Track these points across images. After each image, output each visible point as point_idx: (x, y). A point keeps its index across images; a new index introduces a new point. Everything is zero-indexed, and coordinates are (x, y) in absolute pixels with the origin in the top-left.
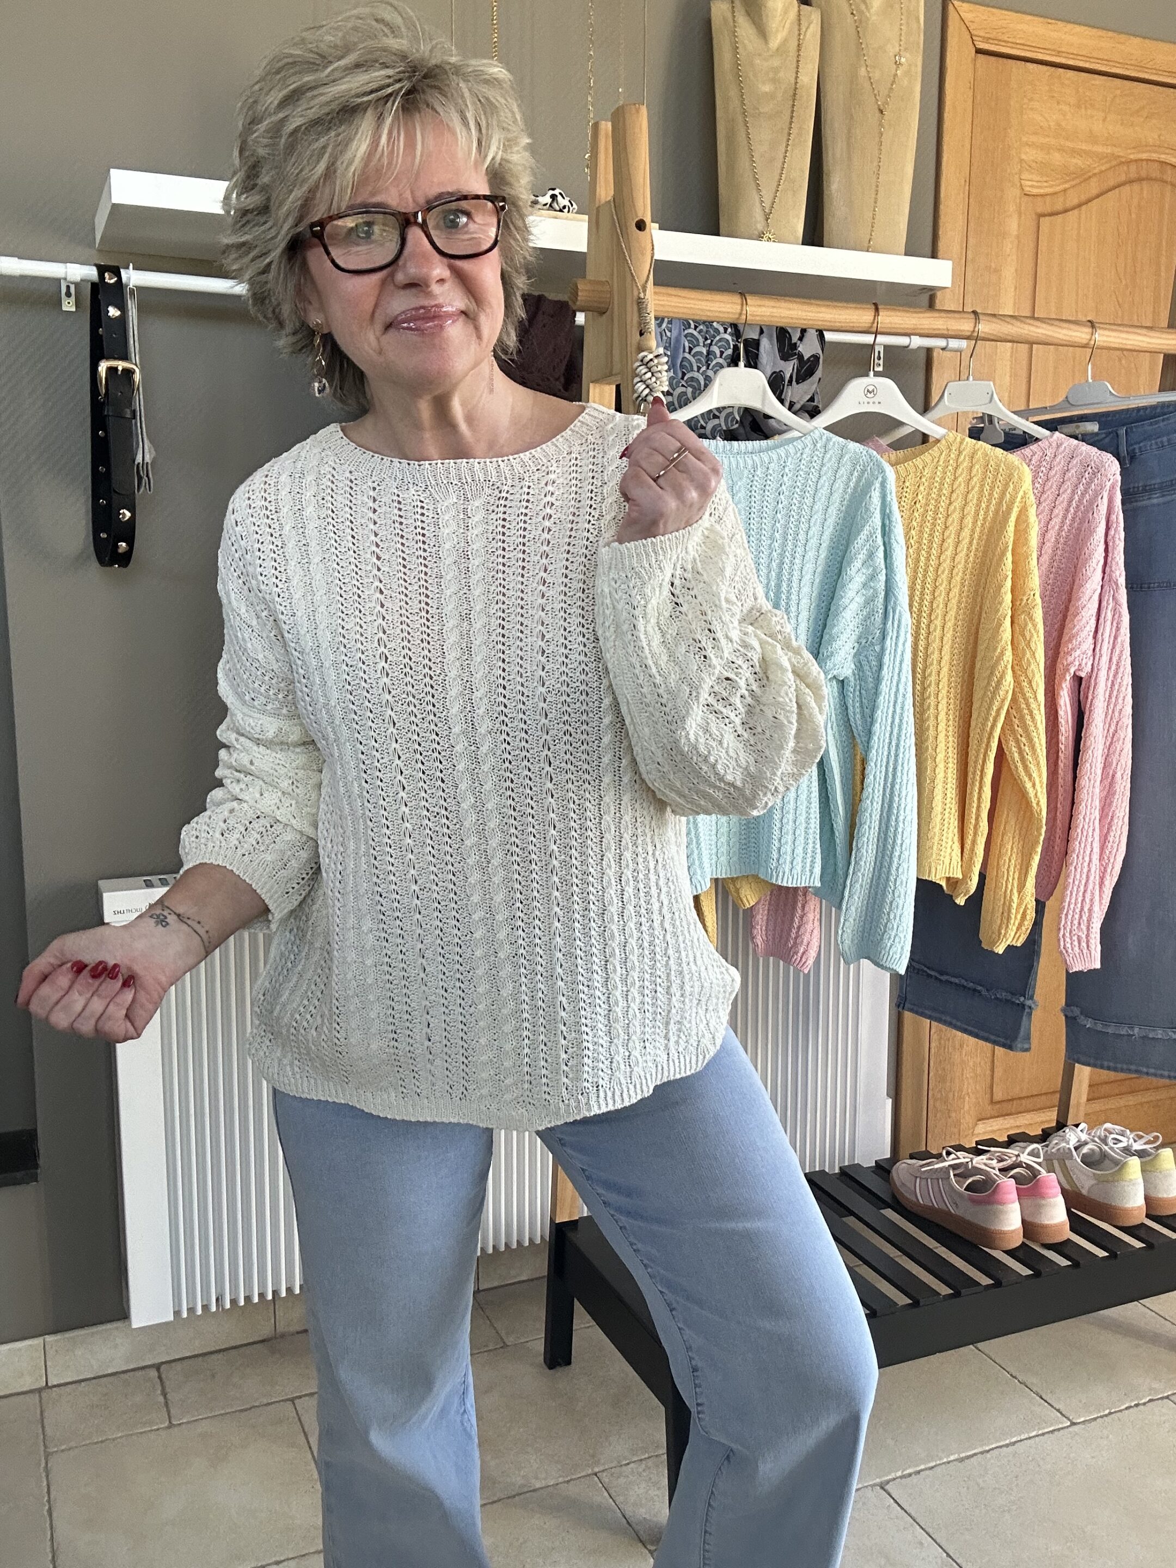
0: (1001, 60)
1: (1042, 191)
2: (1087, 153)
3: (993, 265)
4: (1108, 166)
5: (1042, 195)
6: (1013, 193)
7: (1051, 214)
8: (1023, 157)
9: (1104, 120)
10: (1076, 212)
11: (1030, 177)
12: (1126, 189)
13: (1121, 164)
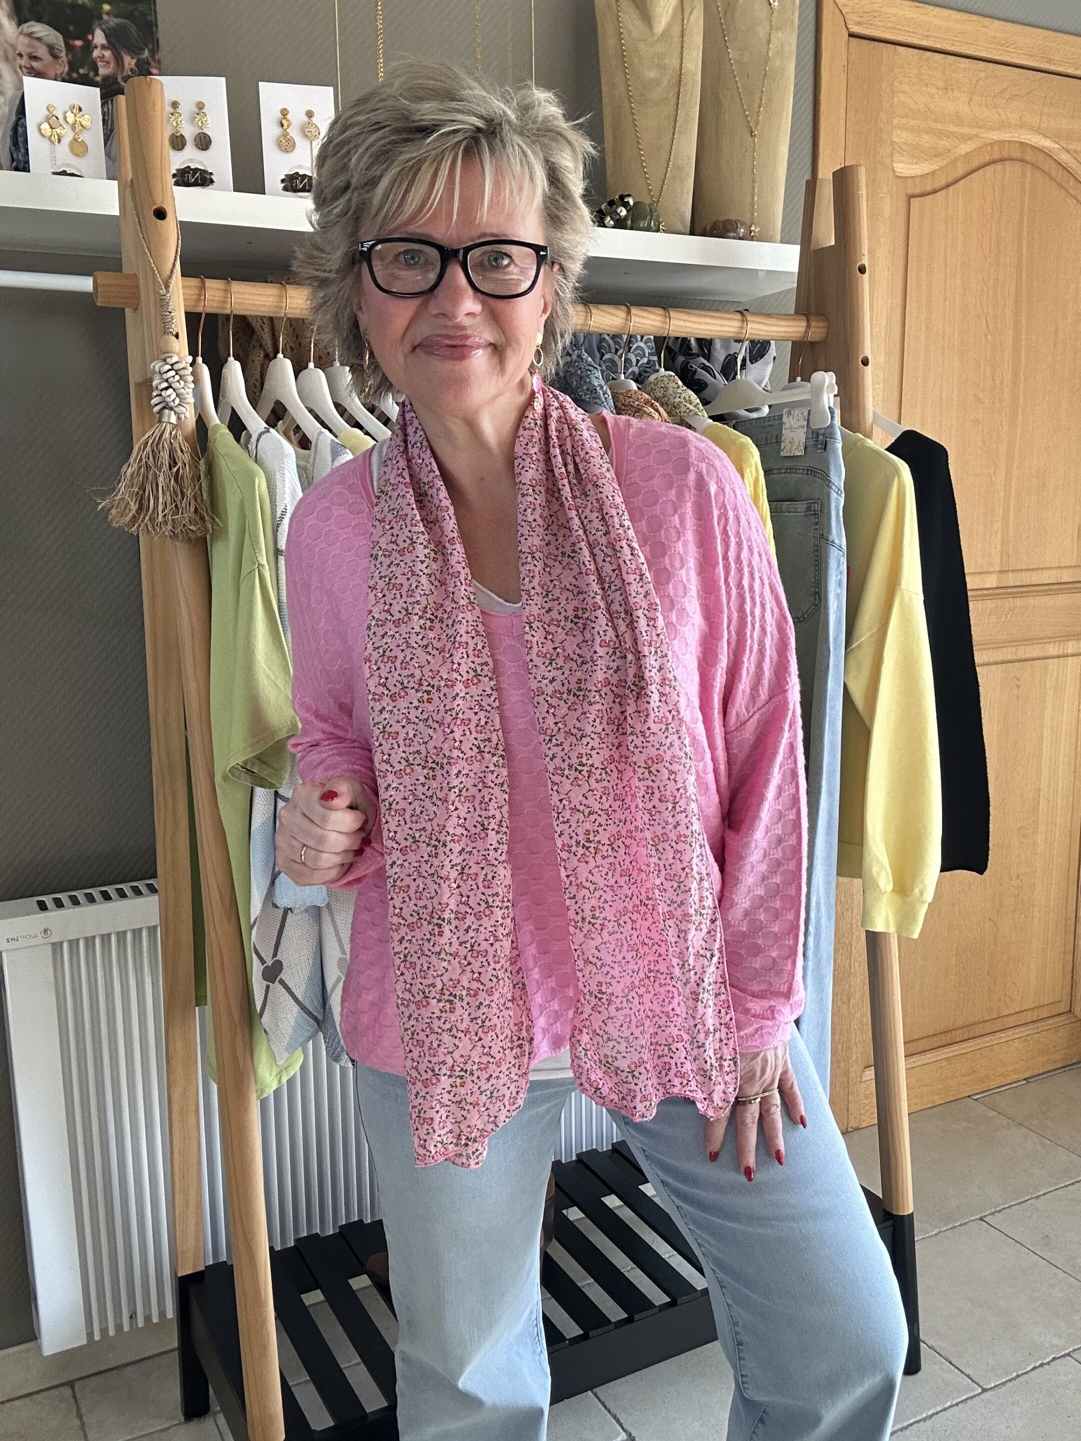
0: (872, 42)
1: (912, 173)
2: (954, 135)
4: (973, 147)
5: (913, 178)
6: (885, 175)
7: (921, 195)
8: (895, 139)
9: (969, 103)
10: (944, 192)
12: (990, 169)
13: (986, 145)
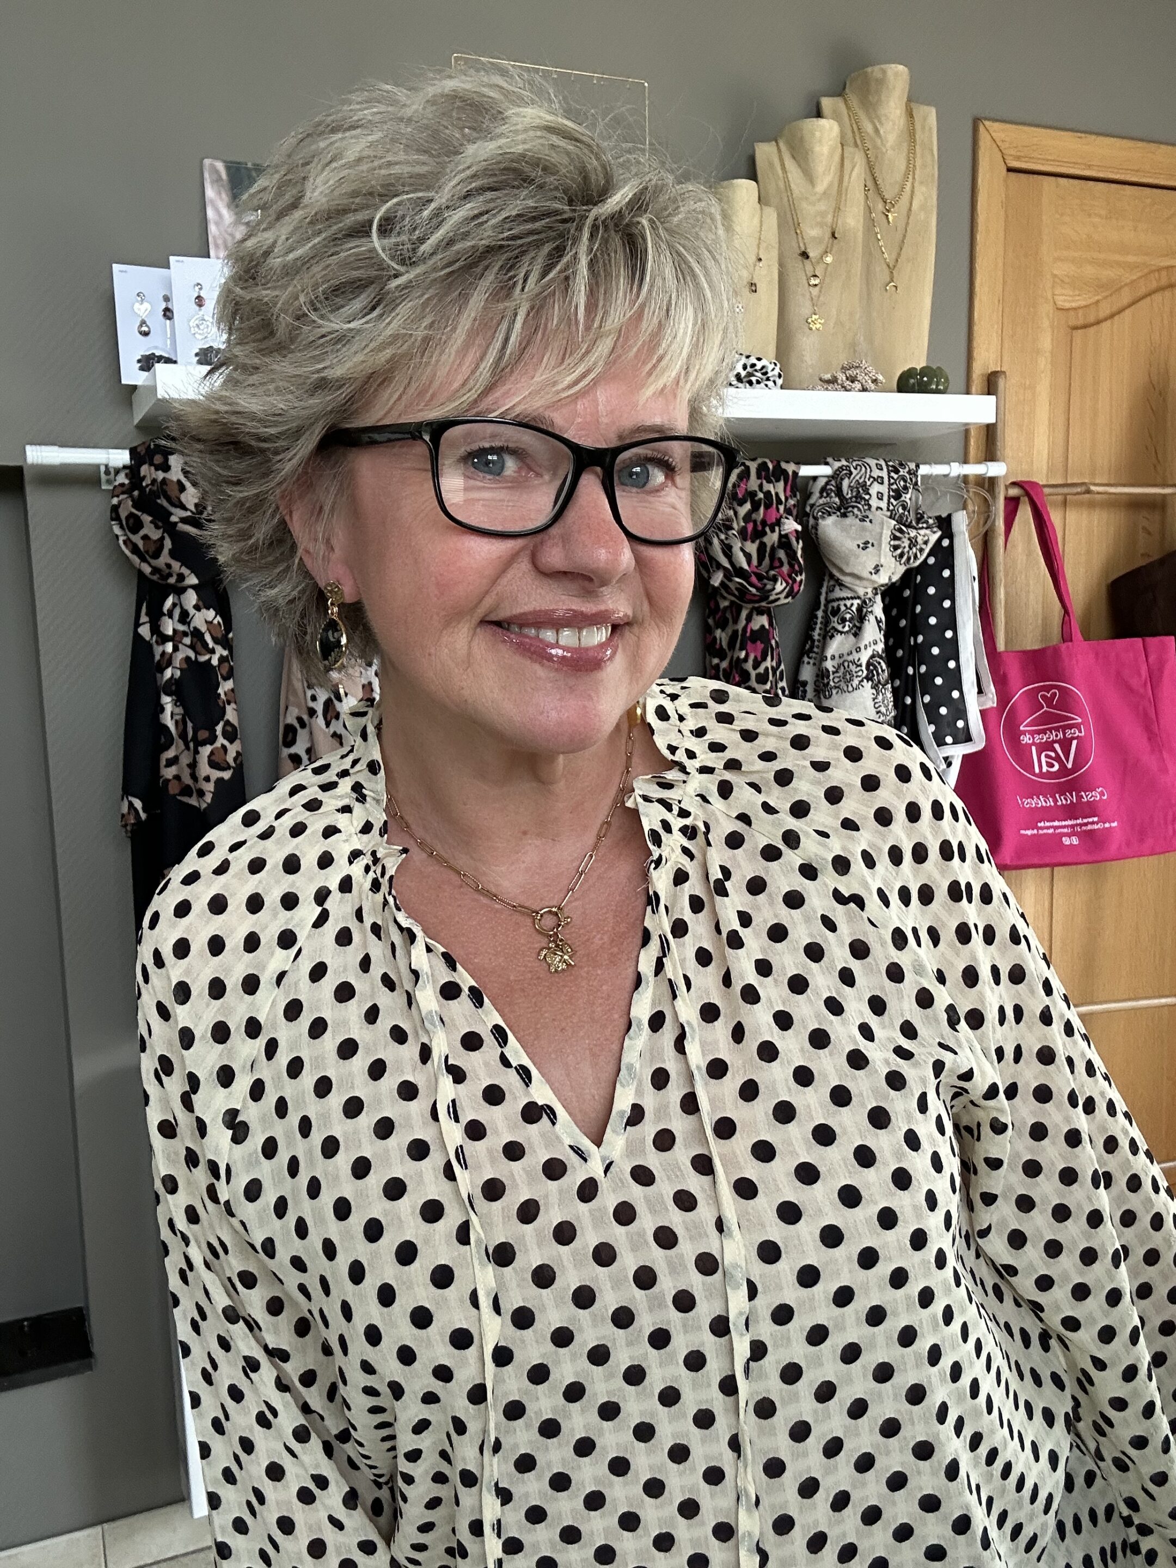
0: (1031, 176)
1: (1074, 305)
2: (1119, 264)
3: (1028, 383)
4: (1139, 274)
5: (1075, 309)
6: (1045, 309)
7: (1085, 327)
8: (1055, 272)
9: (1135, 230)
10: (1109, 322)
11: (1064, 291)
12: (1157, 297)
13: (1152, 272)
